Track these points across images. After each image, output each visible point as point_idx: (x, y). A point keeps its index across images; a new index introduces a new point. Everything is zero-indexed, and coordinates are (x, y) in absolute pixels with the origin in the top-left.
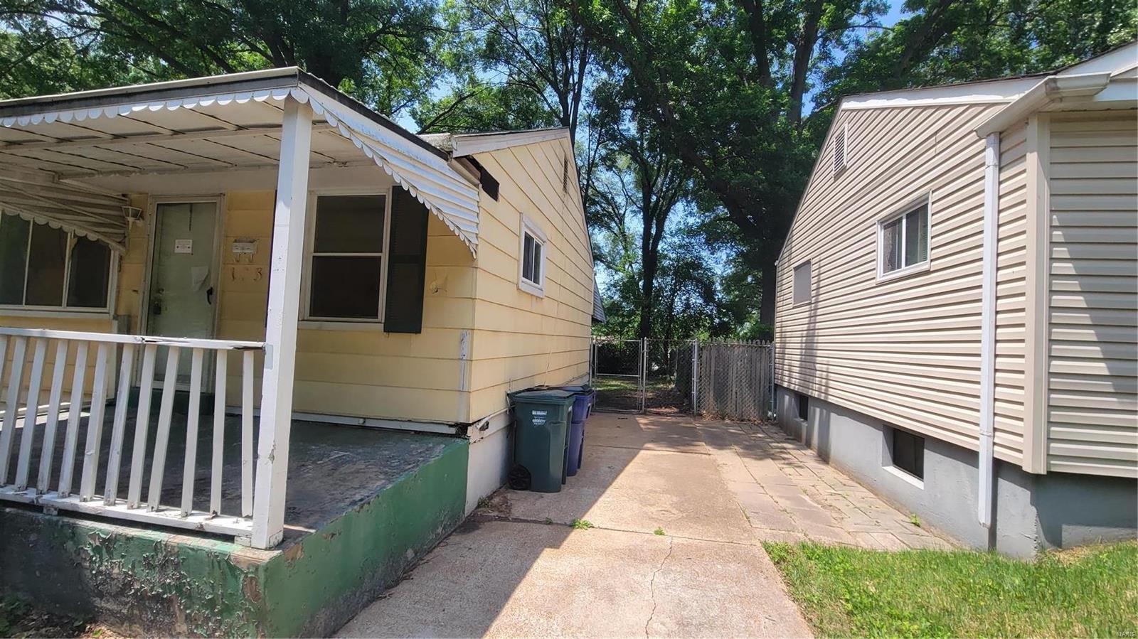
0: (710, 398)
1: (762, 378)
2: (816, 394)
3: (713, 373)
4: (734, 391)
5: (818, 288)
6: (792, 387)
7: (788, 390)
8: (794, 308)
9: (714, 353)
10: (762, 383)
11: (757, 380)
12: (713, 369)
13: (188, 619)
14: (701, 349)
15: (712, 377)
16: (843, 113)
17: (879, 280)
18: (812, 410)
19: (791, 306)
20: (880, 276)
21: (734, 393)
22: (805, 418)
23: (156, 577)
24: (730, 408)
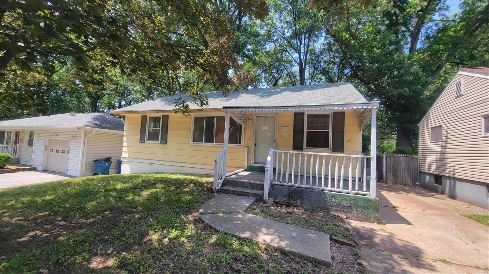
0: (391, 176)
1: (414, 169)
2: (446, 175)
3: (392, 167)
4: (401, 173)
5: (447, 136)
6: (432, 172)
7: (429, 174)
8: (431, 143)
9: (392, 159)
10: (414, 171)
11: (412, 170)
12: (392, 165)
13: (357, 211)
14: (386, 158)
15: (392, 168)
16: (459, 75)
17: (483, 135)
18: (444, 182)
19: (430, 142)
20: (483, 134)
21: (401, 175)
22: (441, 184)
23: (348, 202)
24: (400, 180)
